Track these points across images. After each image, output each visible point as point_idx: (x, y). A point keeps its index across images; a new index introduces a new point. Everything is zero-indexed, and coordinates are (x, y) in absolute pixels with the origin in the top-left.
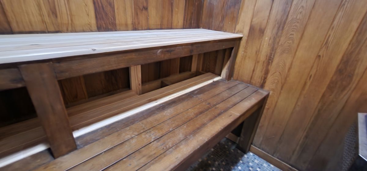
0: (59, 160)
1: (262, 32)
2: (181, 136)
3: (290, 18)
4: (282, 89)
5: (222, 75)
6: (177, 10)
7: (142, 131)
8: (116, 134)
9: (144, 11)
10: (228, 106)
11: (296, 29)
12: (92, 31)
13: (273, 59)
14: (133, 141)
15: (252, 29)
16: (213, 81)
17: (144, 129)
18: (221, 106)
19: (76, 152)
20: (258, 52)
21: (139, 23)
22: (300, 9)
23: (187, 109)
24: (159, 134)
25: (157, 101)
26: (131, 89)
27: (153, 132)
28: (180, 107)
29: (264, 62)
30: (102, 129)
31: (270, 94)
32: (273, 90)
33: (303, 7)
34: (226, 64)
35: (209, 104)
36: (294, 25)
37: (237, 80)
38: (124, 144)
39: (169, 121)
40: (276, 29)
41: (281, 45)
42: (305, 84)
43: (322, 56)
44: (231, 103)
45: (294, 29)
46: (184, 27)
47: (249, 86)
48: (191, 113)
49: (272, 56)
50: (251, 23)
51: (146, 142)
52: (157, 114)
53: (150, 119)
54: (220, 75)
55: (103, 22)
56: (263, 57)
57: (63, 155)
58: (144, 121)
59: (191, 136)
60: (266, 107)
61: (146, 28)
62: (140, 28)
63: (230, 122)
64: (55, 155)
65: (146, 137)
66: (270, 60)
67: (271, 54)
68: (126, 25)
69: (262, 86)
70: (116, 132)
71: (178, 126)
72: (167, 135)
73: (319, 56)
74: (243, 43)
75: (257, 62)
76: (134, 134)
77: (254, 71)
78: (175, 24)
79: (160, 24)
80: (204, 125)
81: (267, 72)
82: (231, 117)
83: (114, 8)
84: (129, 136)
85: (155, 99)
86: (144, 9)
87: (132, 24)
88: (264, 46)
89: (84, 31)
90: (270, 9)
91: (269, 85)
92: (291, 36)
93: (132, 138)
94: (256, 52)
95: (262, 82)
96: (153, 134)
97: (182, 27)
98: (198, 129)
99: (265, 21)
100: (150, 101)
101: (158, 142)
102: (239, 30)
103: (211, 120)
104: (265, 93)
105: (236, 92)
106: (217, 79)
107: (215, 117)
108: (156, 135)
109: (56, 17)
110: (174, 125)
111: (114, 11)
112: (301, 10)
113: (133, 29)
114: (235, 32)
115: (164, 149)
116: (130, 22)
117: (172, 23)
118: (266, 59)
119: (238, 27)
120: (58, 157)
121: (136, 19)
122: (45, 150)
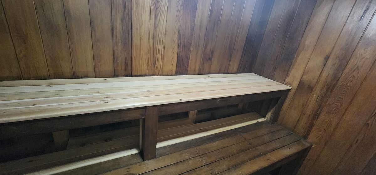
0: (146, 162)
1: (311, 89)
2: (224, 167)
3: (340, 83)
4: (325, 145)
5: (266, 117)
6: (234, 59)
7: (197, 155)
8: (179, 153)
9: (209, 61)
10: (268, 150)
11: (345, 94)
12: (172, 75)
13: (319, 115)
14: (191, 162)
15: (301, 84)
16: (257, 122)
17: (198, 154)
18: (262, 148)
19: (155, 159)
20: (305, 106)
21: (203, 69)
22: (351, 77)
23: (231, 145)
24: (208, 161)
25: (207, 132)
26: (188, 117)
27: (204, 158)
28: (225, 142)
29: (310, 115)
30: (169, 146)
31: (313, 147)
32: (316, 143)
33: (354, 76)
34: (271, 109)
35: (250, 144)
36: (343, 90)
37: (281, 124)
38: (184, 162)
39: (217, 152)
40: (325, 90)
41: (329, 104)
42: (351, 146)
43: (370, 125)
44: (271, 148)
45: (344, 94)
46: (238, 72)
47: (291, 134)
48: (234, 149)
49: (318, 113)
50: (301, 79)
51: (199, 165)
52: (207, 143)
53: (202, 147)
54: (265, 117)
55: (180, 69)
56: (309, 111)
57: (148, 160)
58: (198, 148)
59: (233, 169)
60: (308, 157)
61: (208, 72)
62: (203, 73)
63: (266, 166)
64: (145, 158)
65: (199, 161)
66: (316, 115)
67: (318, 110)
68: (195, 70)
69: (305, 137)
70: (179, 151)
71: (223, 158)
72: (214, 163)
73: (368, 124)
74: (291, 94)
75: (303, 113)
76: (191, 157)
77: (298, 121)
78: (230, 70)
79: (219, 69)
80: (243, 162)
81: (311, 126)
82: (269, 161)
83: (189, 60)
84: (187, 157)
85: (207, 130)
86: (209, 60)
87: (199, 70)
88: (312, 102)
89: (168, 75)
90: (321, 71)
91: (312, 138)
92: (339, 99)
93: (190, 159)
94: (303, 105)
95: (306, 133)
96: (204, 160)
97: (236, 72)
98: (239, 164)
99: (315, 80)
100: (203, 131)
101: (207, 167)
102: (289, 82)
103: (251, 159)
104: (307, 145)
105: (277, 137)
106: (260, 120)
107: (255, 157)
108: (206, 161)
109: (155, 66)
110: (220, 156)
111: (189, 62)
112: (351, 79)
113: (199, 73)
114: (285, 83)
115: (211, 173)
116: (197, 69)
117: (228, 69)
118: (312, 114)
119: (288, 80)
120: (146, 160)
121: (202, 66)
122: (138, 153)
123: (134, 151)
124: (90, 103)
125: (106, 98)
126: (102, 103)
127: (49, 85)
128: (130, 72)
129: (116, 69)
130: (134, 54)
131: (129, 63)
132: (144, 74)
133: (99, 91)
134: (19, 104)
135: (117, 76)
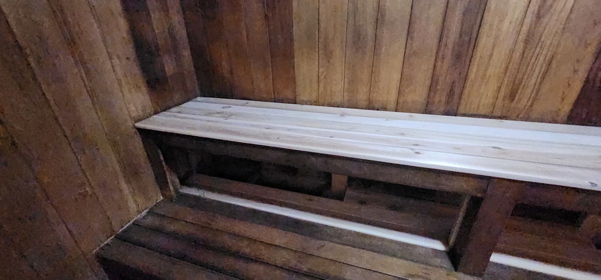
0: (460, 274)
64: (459, 268)
109: (513, 100)
122: (444, 251)
123: (439, 246)
124: (394, 148)
125: (417, 145)
126: (411, 151)
127: (342, 115)
128: (455, 108)
129: (430, 100)
130: (472, 75)
131: (457, 91)
132: (482, 113)
133: (404, 133)
134: (319, 133)
135: (430, 113)
